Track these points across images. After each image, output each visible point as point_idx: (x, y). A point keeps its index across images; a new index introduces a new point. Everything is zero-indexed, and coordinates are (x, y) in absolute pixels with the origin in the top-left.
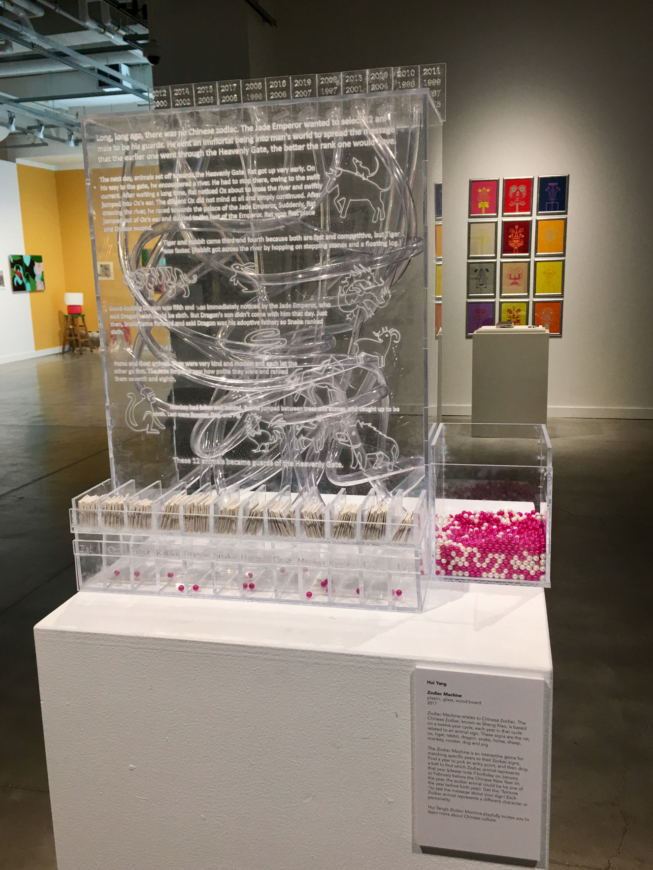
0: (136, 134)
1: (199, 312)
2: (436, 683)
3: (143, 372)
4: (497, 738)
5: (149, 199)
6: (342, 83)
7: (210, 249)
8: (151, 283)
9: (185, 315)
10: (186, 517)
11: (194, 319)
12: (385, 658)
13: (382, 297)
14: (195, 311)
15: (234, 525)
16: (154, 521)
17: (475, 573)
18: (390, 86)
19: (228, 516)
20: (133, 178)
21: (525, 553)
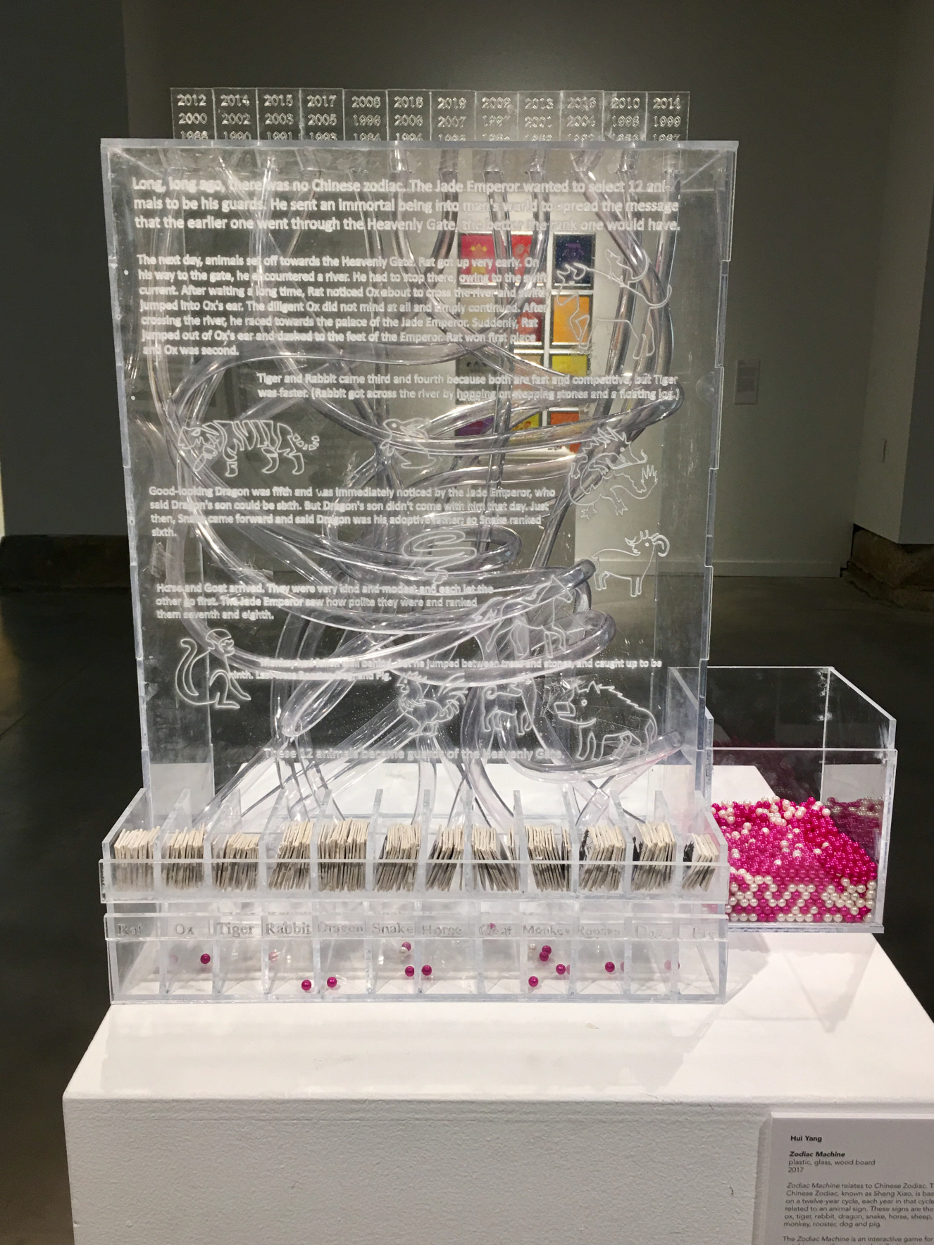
0: (212, 181)
1: (321, 499)
2: (804, 1138)
3: (212, 602)
4: (895, 1213)
5: (235, 299)
6: (517, 111)
7: (344, 391)
8: (233, 447)
9: (294, 505)
10: (322, 866)
11: (310, 512)
12: (719, 1105)
13: (642, 481)
14: (314, 499)
15: (411, 875)
16: (263, 875)
17: (766, 914)
18: (598, 121)
19: (399, 861)
20: (203, 260)
21: (845, 881)
